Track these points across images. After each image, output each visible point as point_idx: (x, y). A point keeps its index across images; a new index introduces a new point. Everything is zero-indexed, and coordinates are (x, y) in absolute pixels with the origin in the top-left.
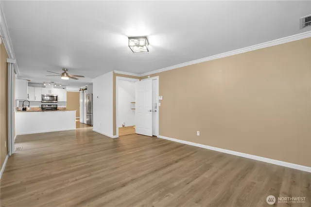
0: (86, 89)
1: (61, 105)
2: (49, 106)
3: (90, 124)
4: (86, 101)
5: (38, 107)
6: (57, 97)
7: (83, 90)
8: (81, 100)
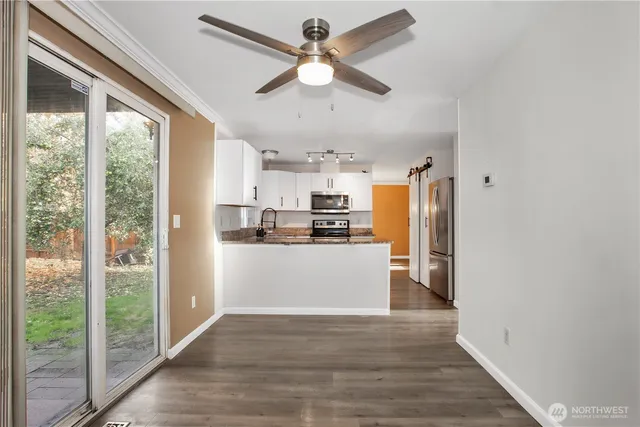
0: (428, 166)
1: (358, 223)
2: (328, 224)
3: (441, 294)
4: (430, 209)
5: (305, 225)
6: (346, 198)
7: (419, 171)
8: (413, 208)
